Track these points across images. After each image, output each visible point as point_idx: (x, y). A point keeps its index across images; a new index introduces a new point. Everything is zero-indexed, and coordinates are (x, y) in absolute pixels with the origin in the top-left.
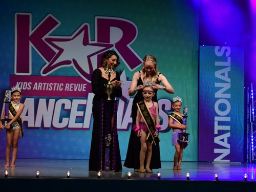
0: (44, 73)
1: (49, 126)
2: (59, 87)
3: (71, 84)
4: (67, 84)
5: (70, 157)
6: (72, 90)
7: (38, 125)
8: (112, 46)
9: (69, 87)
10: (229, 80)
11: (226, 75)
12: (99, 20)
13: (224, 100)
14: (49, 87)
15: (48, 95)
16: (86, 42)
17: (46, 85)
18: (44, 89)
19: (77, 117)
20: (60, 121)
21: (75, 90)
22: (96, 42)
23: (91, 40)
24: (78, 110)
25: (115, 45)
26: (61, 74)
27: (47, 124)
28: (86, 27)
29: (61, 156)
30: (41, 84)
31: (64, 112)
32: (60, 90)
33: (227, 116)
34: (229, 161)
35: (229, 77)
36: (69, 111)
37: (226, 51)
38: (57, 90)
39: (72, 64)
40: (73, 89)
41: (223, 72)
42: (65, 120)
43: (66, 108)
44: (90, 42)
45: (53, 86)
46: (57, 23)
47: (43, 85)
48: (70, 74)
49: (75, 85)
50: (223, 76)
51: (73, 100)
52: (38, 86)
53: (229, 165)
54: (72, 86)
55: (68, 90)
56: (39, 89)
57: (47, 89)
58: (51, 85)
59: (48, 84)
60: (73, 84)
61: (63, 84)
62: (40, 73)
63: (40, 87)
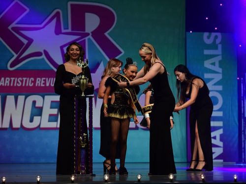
0: (12, 66)
1: (18, 126)
2: (29, 82)
3: (43, 79)
4: (38, 79)
5: (43, 161)
6: (44, 85)
8: (88, 34)
9: (41, 82)
10: (220, 70)
11: (217, 64)
12: (72, 5)
13: (215, 92)
14: (18, 82)
15: (17, 91)
16: (58, 31)
17: (14, 80)
18: (12, 85)
19: (50, 115)
20: (31, 121)
21: (48, 85)
22: (70, 30)
23: (65, 29)
24: (51, 108)
25: (91, 34)
26: (31, 67)
27: (16, 125)
28: (58, 14)
29: (33, 160)
30: (9, 79)
31: (36, 111)
32: (30, 85)
33: (219, 110)
34: (222, 161)
35: (220, 66)
36: (41, 109)
37: (216, 37)
38: (27, 85)
39: (44, 56)
40: (45, 83)
41: (213, 62)
42: (37, 119)
43: (38, 105)
44: (63, 31)
45: (22, 81)
46: (25, 10)
47: (11, 80)
48: (41, 67)
49: (47, 79)
50: (213, 66)
51: (46, 97)
52: (5, 82)
53: (222, 166)
54: (44, 80)
55: (39, 85)
56: (6, 85)
57: (15, 85)
58: (20, 80)
59: (16, 79)
60: (45, 79)
61: (33, 79)
62: (7, 67)
63: (7, 82)
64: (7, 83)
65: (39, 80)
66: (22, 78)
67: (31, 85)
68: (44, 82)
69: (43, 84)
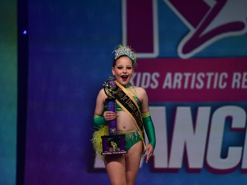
0: (186, 50)
2: (218, 80)
3: (245, 74)
4: (235, 74)
7: (176, 163)
9: (241, 81)
14: (197, 81)
17: (190, 78)
18: (186, 86)
20: (224, 155)
26: (222, 52)
27: (195, 162)
30: (180, 75)
32: (221, 87)
38: (215, 86)
42: (234, 152)
43: (236, 124)
45: (205, 80)
47: (184, 78)
52: (173, 81)
54: (246, 77)
55: (238, 86)
56: (174, 86)
57: (192, 86)
58: (201, 77)
59: (194, 75)
61: (226, 75)
62: (176, 52)
63: (178, 81)
64: (177, 84)
65: (237, 77)
66: (205, 72)
67: (223, 86)
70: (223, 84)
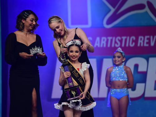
0: (109, 22)
2: (129, 41)
3: (146, 37)
4: (140, 37)
6: (147, 45)
9: (144, 41)
14: (116, 42)
17: (112, 40)
18: (109, 46)
21: (152, 44)
30: (105, 38)
36: (145, 74)
38: (127, 45)
39: (147, 9)
40: (149, 43)
42: (140, 87)
43: (141, 69)
45: (121, 41)
47: (107, 40)
48: (144, 23)
49: (152, 37)
51: (151, 59)
52: (101, 42)
54: (148, 39)
55: (142, 45)
56: (102, 46)
57: (113, 46)
58: (119, 40)
59: (114, 38)
60: (148, 37)
61: (134, 38)
62: (102, 24)
63: (104, 43)
65: (141, 39)
66: (121, 36)
67: (132, 45)
68: (148, 41)
69: (147, 43)
70: (132, 44)
